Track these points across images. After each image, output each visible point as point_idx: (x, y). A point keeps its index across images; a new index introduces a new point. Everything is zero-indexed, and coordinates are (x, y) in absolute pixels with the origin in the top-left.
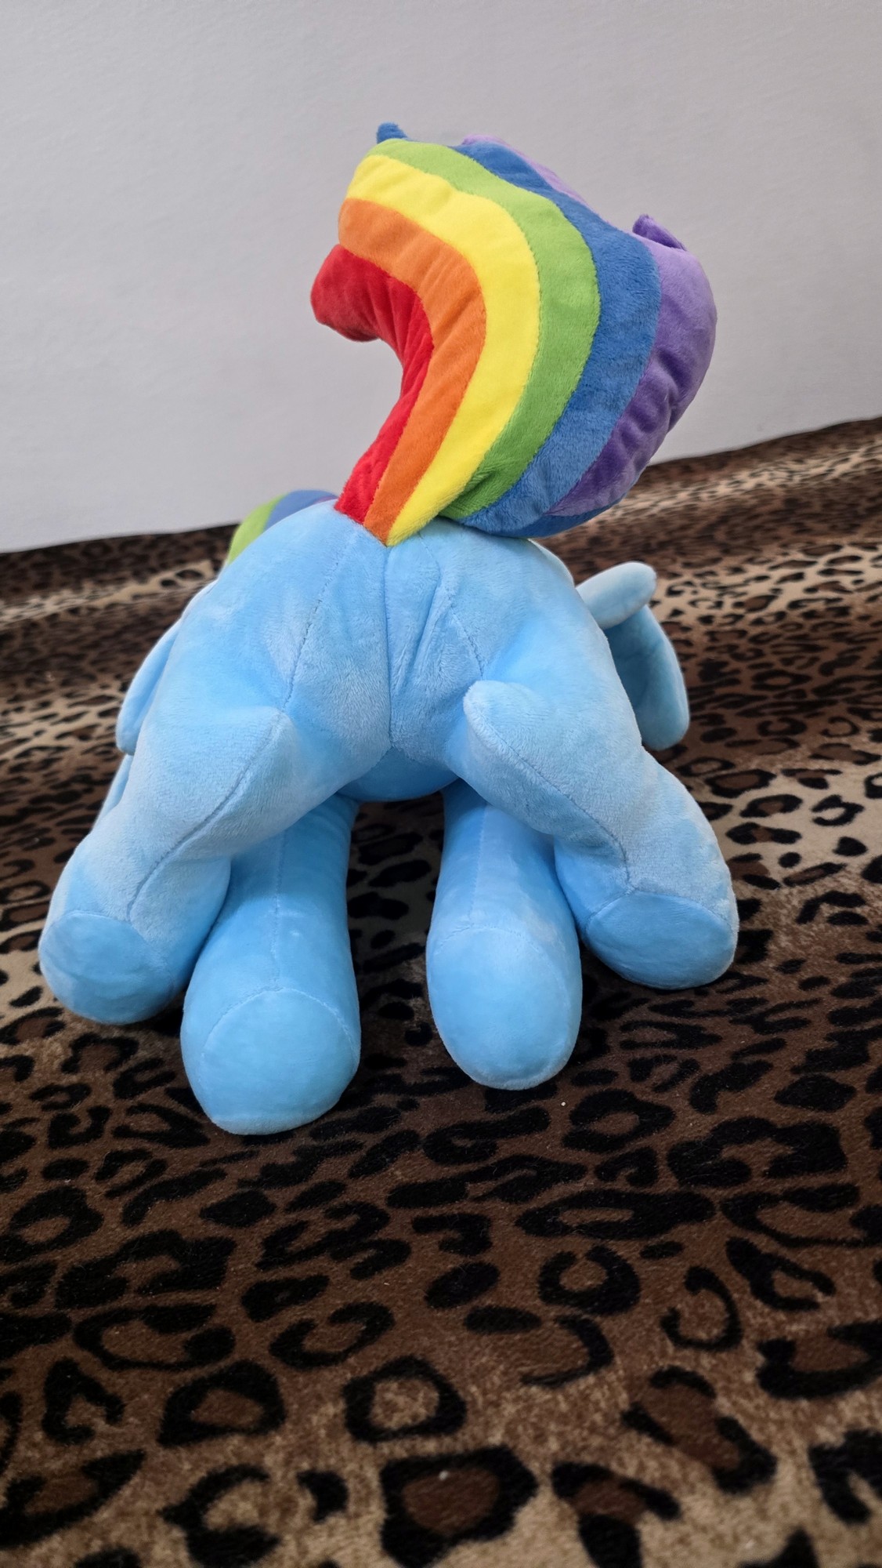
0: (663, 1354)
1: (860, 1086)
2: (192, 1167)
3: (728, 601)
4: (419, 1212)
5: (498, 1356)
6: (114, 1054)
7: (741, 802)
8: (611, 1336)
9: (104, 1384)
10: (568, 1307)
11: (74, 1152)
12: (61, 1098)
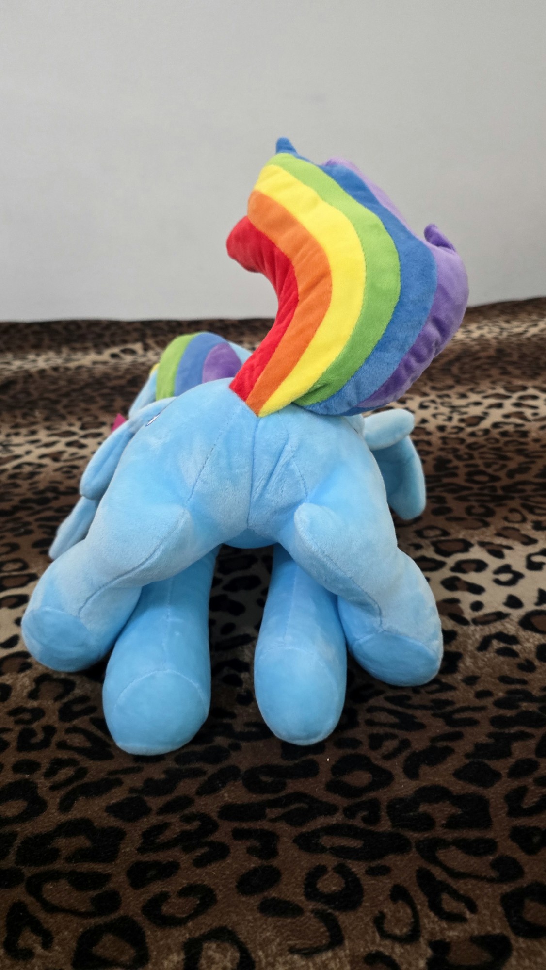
0: (373, 942)
1: (504, 772)
2: (102, 774)
3: (456, 417)
4: (236, 825)
5: (276, 933)
6: (60, 690)
7: (451, 561)
8: (344, 926)
9: (42, 921)
10: (320, 903)
11: (32, 756)
12: (26, 716)
